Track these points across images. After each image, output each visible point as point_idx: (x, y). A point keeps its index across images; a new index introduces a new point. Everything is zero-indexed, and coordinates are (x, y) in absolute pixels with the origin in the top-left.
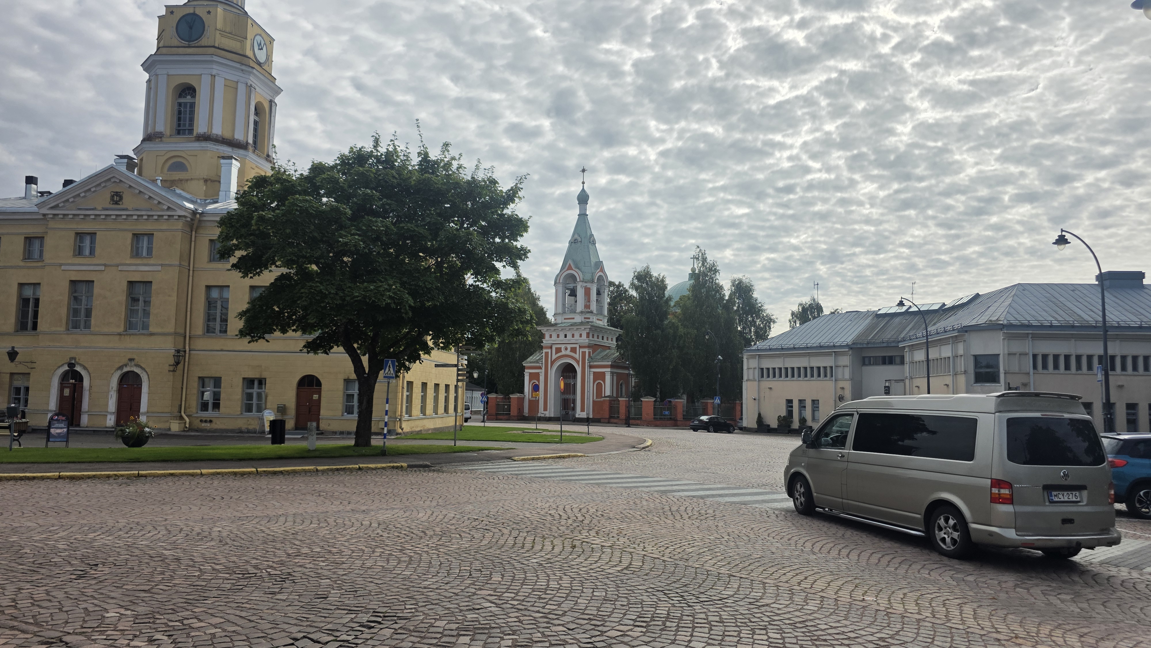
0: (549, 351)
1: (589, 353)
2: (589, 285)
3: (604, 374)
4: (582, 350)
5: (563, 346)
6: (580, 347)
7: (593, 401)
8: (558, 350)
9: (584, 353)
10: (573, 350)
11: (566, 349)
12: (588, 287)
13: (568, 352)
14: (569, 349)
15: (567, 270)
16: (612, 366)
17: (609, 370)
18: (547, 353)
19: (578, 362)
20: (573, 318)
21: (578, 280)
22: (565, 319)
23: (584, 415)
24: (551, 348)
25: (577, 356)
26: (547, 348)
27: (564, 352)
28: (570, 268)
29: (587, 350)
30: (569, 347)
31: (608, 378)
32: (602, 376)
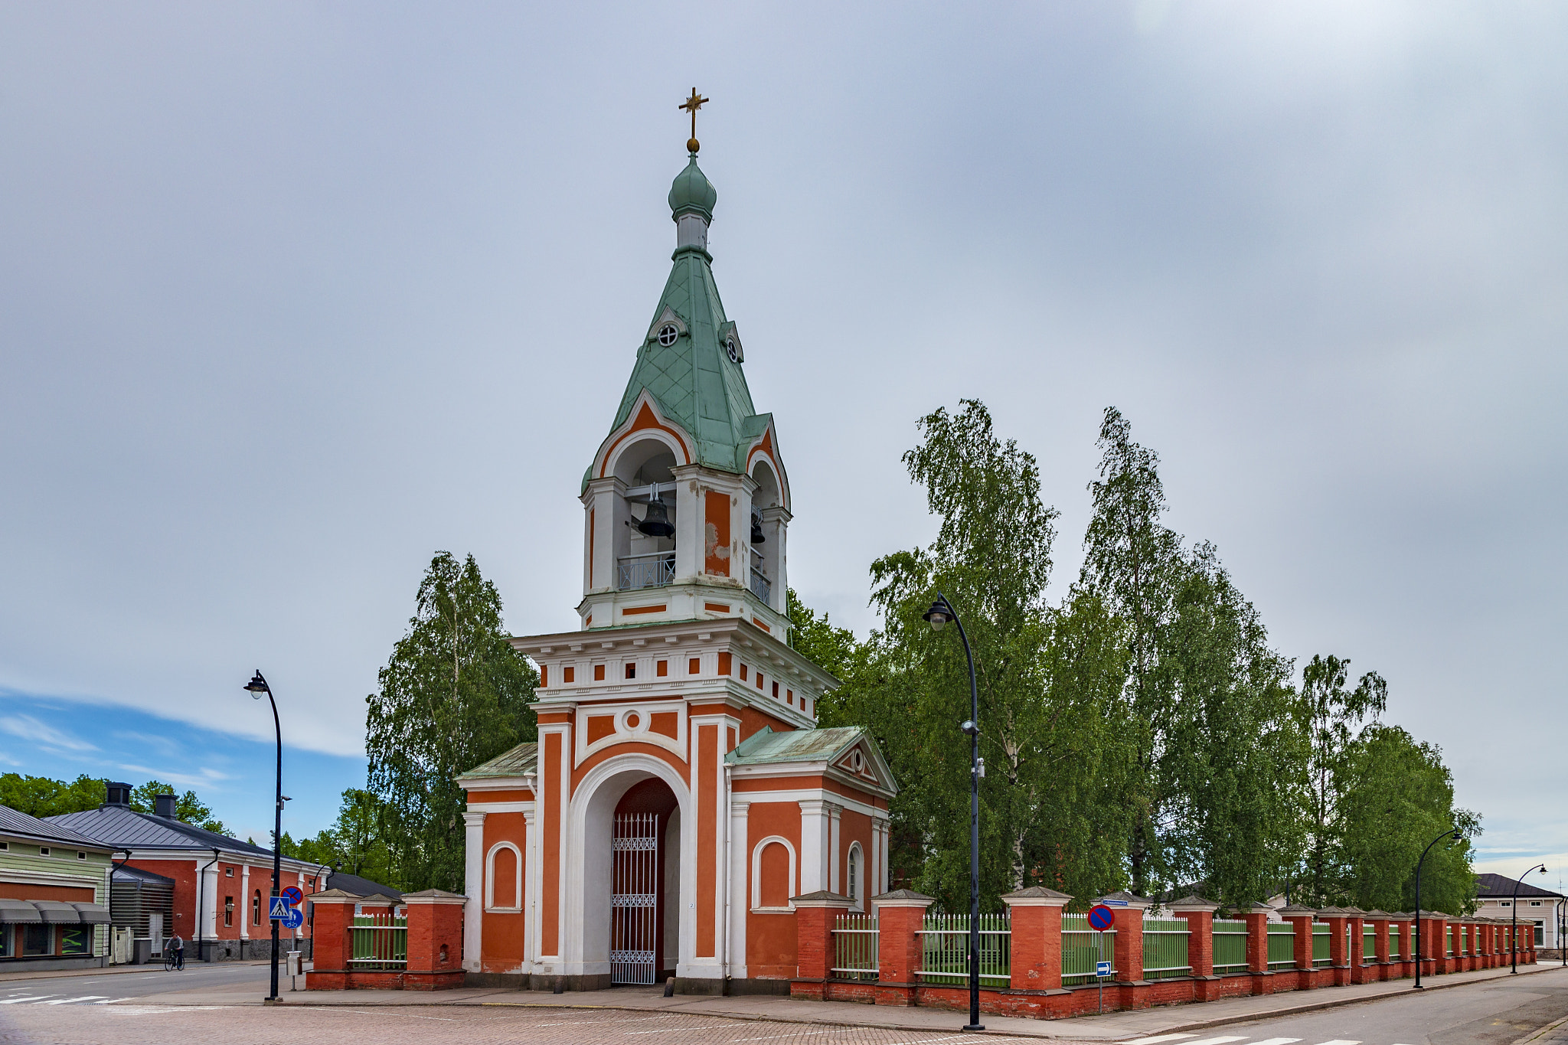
0: (564, 729)
1: (730, 732)
3: (793, 811)
4: (698, 721)
5: (619, 713)
6: (692, 710)
7: (751, 916)
8: (601, 727)
9: (708, 735)
10: (664, 724)
11: (633, 721)
12: (719, 489)
13: (642, 733)
14: (645, 721)
15: (635, 428)
16: (827, 782)
17: (817, 794)
18: (554, 741)
20: (663, 608)
21: (681, 461)
22: (626, 612)
23: (710, 968)
24: (571, 718)
25: (678, 747)
26: (553, 718)
27: (623, 733)
28: (646, 419)
29: (721, 723)
30: (645, 712)
31: (812, 826)
32: (788, 819)
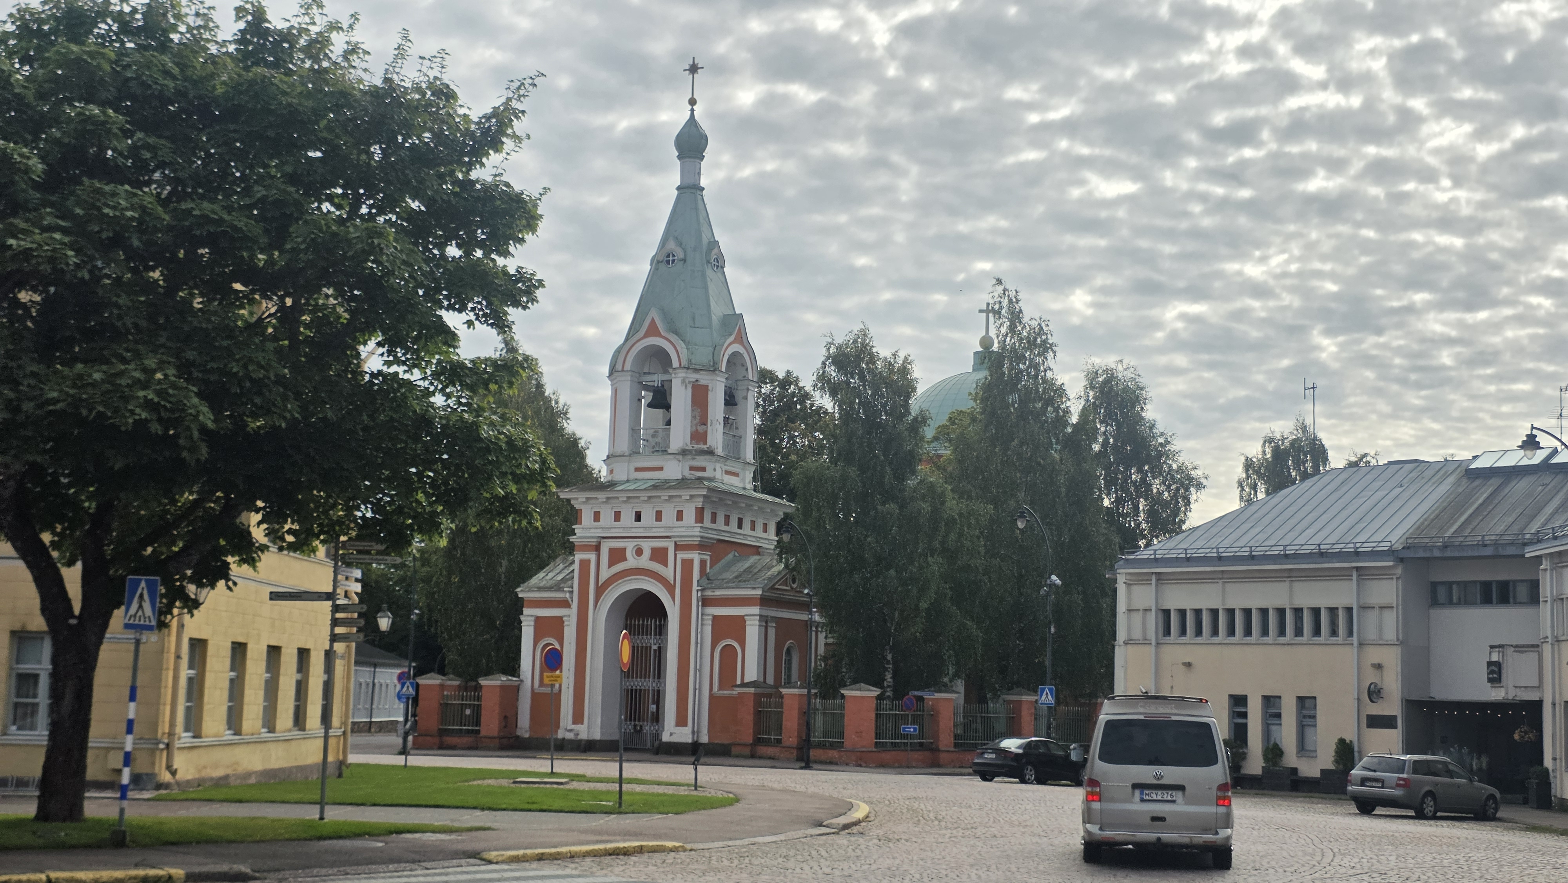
0: (592, 557)
1: (703, 563)
2: (704, 378)
3: (740, 622)
4: (681, 555)
5: (630, 546)
6: (678, 547)
7: (712, 696)
8: (617, 556)
9: (687, 565)
10: (659, 555)
11: (639, 552)
12: (702, 382)
13: (645, 562)
14: (647, 553)
15: (646, 335)
16: (764, 601)
17: (756, 610)
18: (585, 564)
19: (670, 589)
20: (661, 469)
21: (675, 364)
22: (637, 470)
23: (684, 735)
24: (597, 548)
25: (668, 572)
26: (585, 548)
27: (632, 562)
28: (653, 331)
29: (696, 557)
30: (647, 546)
31: (753, 632)
32: (736, 627)
